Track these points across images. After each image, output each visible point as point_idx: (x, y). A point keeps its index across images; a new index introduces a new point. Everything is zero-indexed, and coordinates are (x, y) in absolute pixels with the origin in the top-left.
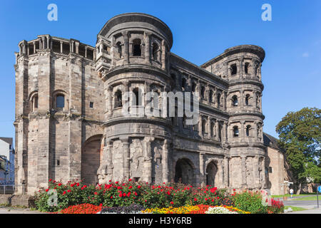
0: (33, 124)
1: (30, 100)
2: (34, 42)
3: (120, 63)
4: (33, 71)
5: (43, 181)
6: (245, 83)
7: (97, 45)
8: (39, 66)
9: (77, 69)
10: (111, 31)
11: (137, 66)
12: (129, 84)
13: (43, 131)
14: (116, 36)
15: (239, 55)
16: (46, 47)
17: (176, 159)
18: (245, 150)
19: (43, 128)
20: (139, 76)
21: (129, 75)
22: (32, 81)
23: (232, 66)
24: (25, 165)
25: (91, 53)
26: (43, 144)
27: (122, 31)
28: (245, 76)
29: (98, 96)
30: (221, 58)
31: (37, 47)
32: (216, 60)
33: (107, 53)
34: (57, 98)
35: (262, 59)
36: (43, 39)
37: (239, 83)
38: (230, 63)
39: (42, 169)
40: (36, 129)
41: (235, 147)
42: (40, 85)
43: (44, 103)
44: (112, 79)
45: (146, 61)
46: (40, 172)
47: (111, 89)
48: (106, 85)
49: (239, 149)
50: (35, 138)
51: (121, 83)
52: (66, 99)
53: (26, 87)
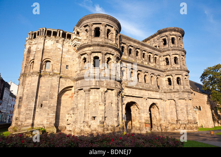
1: (30, 64)
2: (37, 32)
3: (86, 42)
4: (33, 48)
6: (173, 50)
7: (74, 32)
8: (37, 45)
10: (82, 24)
11: (96, 43)
12: (91, 54)
13: (34, 84)
14: (85, 26)
15: (167, 33)
16: (43, 34)
17: (125, 102)
18: (177, 95)
20: (97, 49)
23: (163, 40)
24: (19, 106)
25: (69, 36)
26: (33, 92)
27: (88, 24)
28: (172, 45)
29: (72, 61)
30: (155, 35)
31: (38, 35)
32: (152, 37)
33: (79, 36)
34: (46, 63)
36: (42, 30)
37: (169, 50)
38: (162, 38)
39: (30, 110)
41: (169, 92)
42: (36, 56)
43: (37, 67)
46: (28, 112)
51: (86, 53)
53: (28, 57)
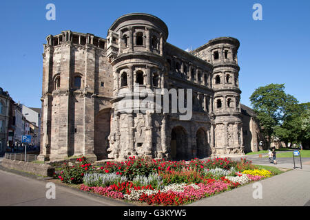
0: (56, 100)
1: (54, 81)
2: (58, 36)
3: (126, 51)
4: (57, 58)
5: (64, 146)
6: (225, 66)
7: (108, 38)
8: (62, 54)
9: (92, 56)
10: (119, 27)
11: (139, 54)
12: (133, 68)
13: (63, 105)
14: (123, 31)
15: (220, 45)
16: (67, 40)
17: (172, 127)
18: (227, 118)
19: (63, 103)
21: (134, 60)
22: (56, 66)
23: (214, 52)
24: (49, 132)
25: (102, 44)
26: (64, 115)
27: (128, 27)
28: (225, 60)
29: (107, 77)
30: (206, 47)
31: (61, 40)
32: (202, 49)
33: (116, 43)
34: (75, 79)
35: (237, 48)
36: (66, 33)
37: (221, 66)
38: (213, 51)
39: (63, 136)
40: (58, 103)
41: (219, 116)
42: (62, 69)
43: (65, 83)
44: (119, 64)
45: (147, 49)
46: (60, 138)
47: (118, 71)
48: (115, 68)
49: (222, 118)
50: (57, 110)
51: (126, 67)
52: (82, 79)
53: (51, 71)
